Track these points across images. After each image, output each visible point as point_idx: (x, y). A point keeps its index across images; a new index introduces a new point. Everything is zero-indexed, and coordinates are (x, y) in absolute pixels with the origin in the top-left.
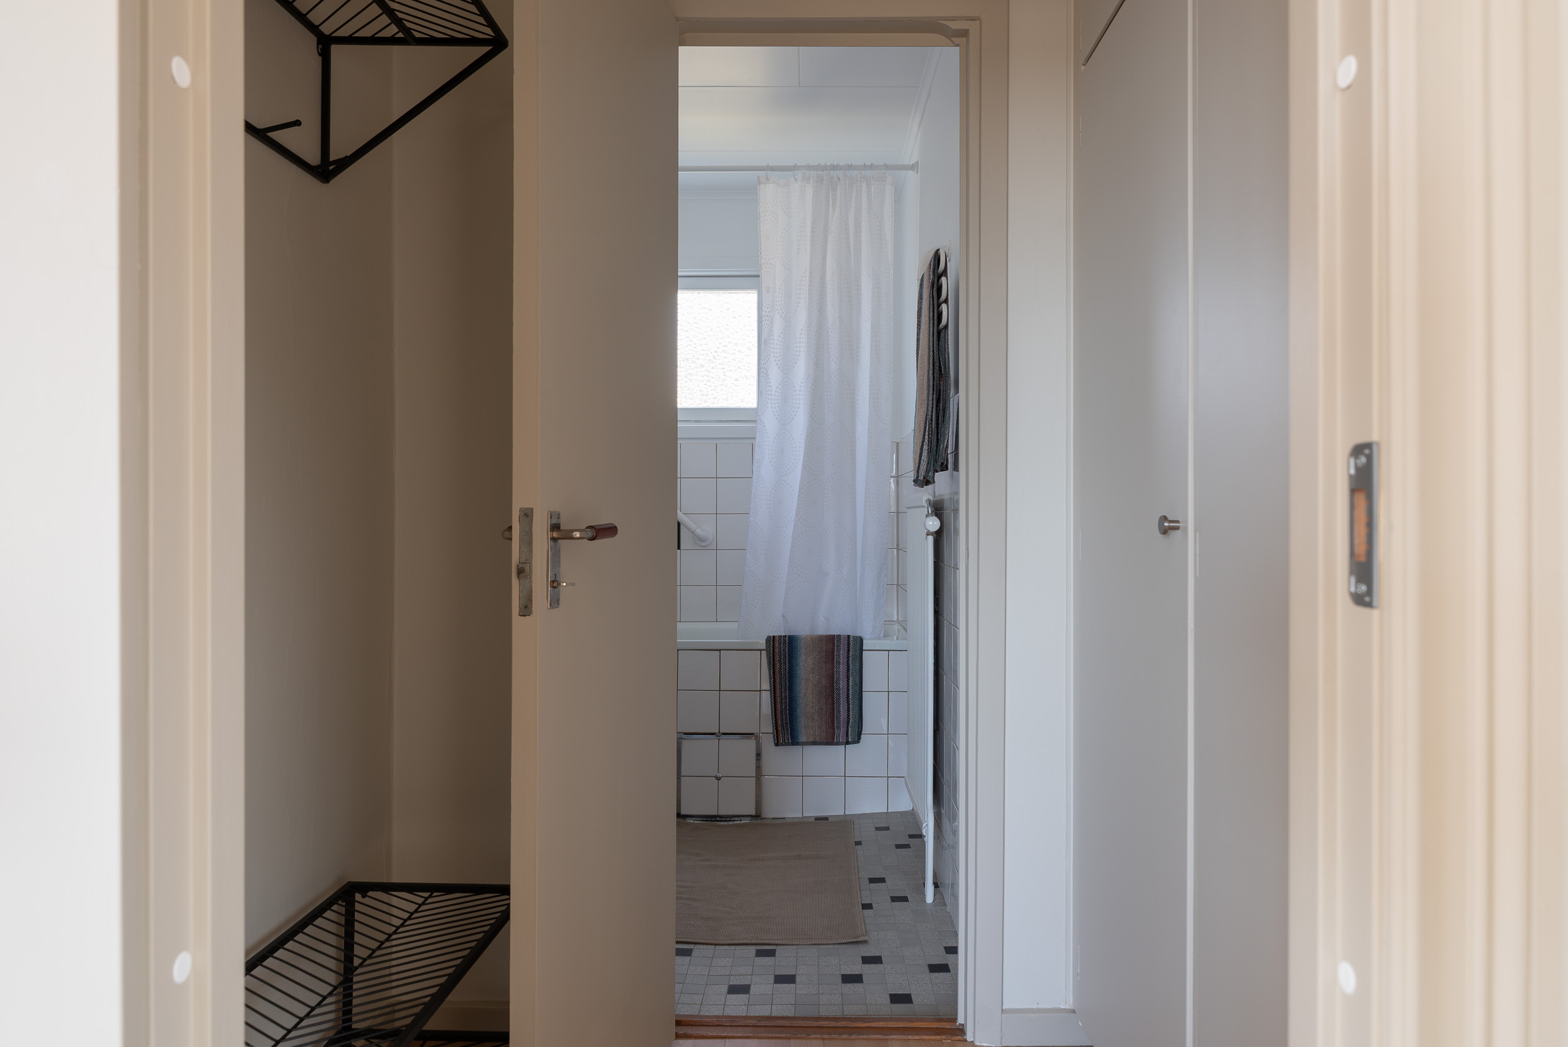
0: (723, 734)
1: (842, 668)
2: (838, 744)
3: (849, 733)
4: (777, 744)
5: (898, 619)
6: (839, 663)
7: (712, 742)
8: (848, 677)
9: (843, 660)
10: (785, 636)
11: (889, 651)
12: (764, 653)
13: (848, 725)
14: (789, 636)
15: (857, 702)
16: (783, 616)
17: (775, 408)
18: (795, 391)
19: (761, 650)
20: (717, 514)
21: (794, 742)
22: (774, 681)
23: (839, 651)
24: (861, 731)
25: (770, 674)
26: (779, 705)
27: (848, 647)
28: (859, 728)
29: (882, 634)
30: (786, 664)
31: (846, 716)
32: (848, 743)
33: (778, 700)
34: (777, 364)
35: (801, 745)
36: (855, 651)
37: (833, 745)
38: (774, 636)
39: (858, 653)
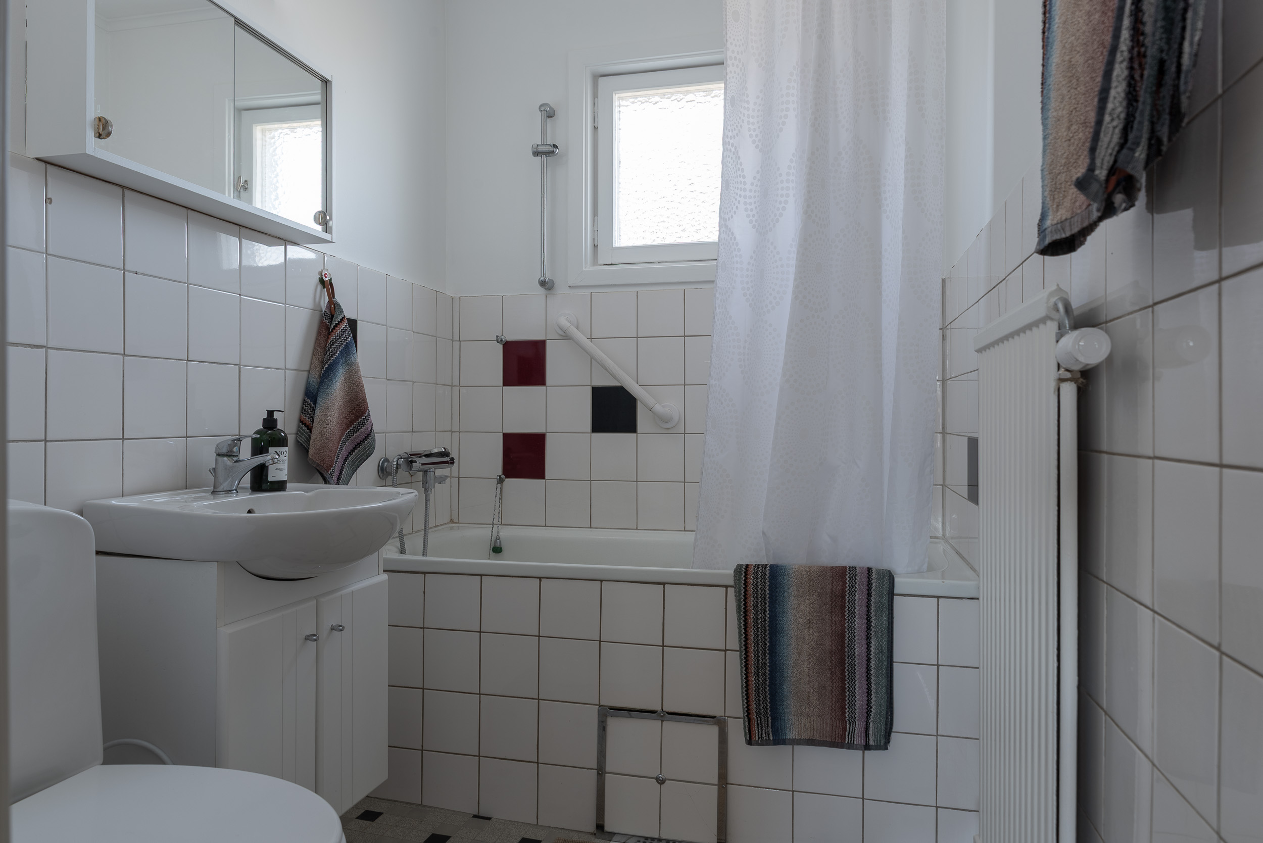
0: (669, 713)
1: (859, 623)
2: (851, 746)
3: (871, 732)
4: (750, 742)
5: (944, 535)
6: (853, 614)
7: (652, 726)
8: (868, 638)
9: (859, 610)
10: (765, 566)
11: (938, 597)
12: (731, 591)
13: (868, 718)
14: (772, 567)
15: (884, 682)
16: (764, 533)
17: (752, 210)
18: (781, 175)
19: (726, 587)
20: (685, 385)
21: (778, 739)
22: (746, 639)
23: (852, 593)
24: (891, 728)
25: (740, 627)
26: (752, 678)
27: (869, 589)
28: (886, 724)
29: (925, 567)
30: (765, 611)
31: (865, 702)
32: (867, 747)
33: (752, 669)
34: (754, 142)
35: (790, 744)
36: (881, 596)
37: (842, 747)
38: (747, 566)
39: (885, 600)
